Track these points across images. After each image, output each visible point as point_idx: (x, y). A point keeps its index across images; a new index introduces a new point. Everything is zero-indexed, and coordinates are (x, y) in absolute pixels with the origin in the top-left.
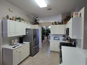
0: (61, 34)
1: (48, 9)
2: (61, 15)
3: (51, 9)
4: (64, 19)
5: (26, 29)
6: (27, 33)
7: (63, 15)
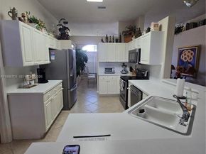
0: (119, 61)
1: (99, 8)
2: (118, 23)
3: (105, 8)
4: (123, 32)
5: (50, 49)
6: (53, 58)
7: (121, 22)
